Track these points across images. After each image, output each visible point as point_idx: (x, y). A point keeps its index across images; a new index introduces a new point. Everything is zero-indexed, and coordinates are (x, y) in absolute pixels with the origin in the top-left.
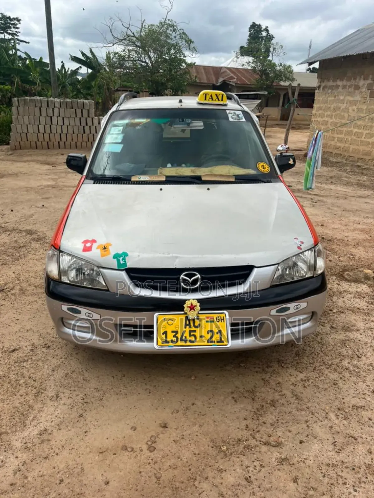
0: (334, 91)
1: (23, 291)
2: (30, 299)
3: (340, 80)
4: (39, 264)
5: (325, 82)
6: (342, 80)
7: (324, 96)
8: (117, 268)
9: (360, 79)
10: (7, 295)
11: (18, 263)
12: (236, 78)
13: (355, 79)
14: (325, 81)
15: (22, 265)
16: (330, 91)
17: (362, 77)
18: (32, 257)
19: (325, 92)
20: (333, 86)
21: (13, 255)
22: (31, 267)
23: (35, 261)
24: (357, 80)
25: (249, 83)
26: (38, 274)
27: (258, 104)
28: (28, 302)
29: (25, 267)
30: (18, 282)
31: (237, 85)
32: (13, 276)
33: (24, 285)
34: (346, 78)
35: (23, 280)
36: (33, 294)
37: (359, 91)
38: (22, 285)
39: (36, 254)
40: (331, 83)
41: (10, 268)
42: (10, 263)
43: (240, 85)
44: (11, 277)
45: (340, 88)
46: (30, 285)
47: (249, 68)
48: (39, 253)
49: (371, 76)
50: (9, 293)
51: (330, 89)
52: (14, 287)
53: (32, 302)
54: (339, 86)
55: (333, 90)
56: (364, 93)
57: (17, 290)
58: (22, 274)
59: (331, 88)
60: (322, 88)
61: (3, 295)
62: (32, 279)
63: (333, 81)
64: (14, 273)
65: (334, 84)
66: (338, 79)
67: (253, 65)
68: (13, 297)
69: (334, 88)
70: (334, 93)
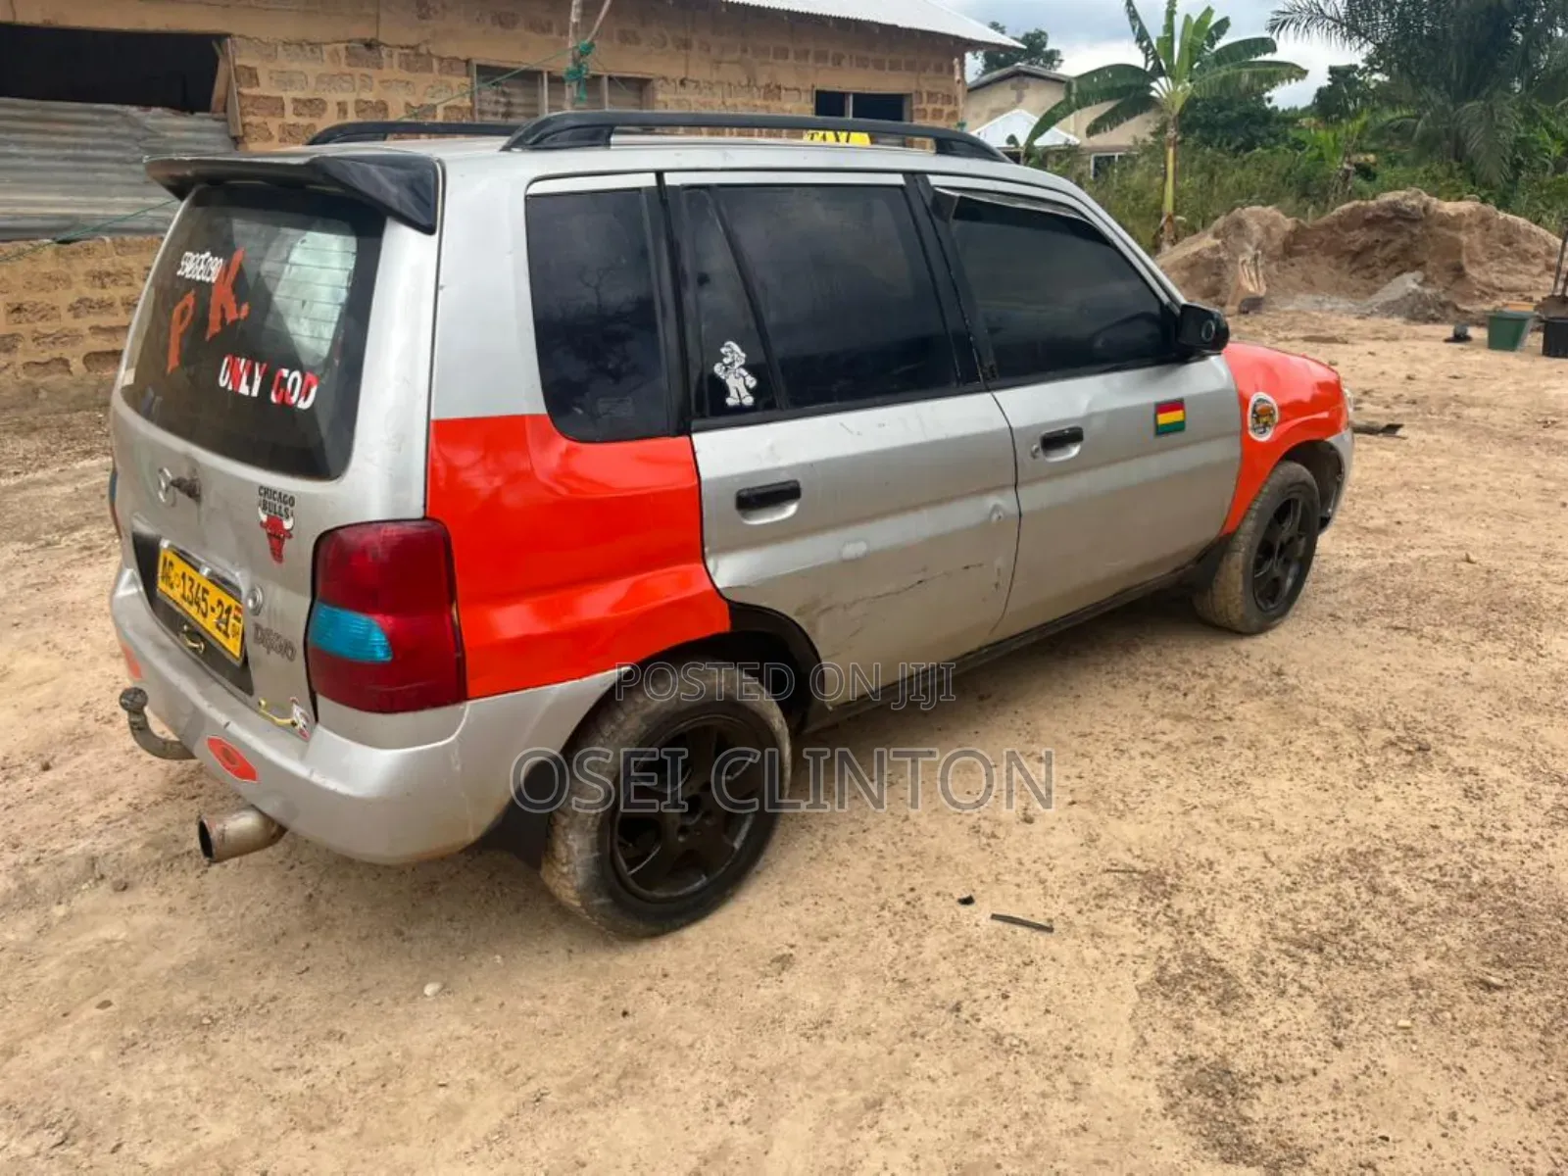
1: (1360, 725)
2: (1342, 701)
4: (1272, 806)
10: (1406, 729)
11: (1357, 839)
15: (1341, 823)
18: (1283, 851)
21: (1374, 890)
22: (1308, 800)
23: (1281, 825)
26: (1294, 762)
28: (1352, 695)
29: (1331, 811)
30: (1370, 760)
32: (1380, 788)
33: (1350, 741)
35: (1351, 756)
36: (1332, 708)
38: (1355, 743)
39: (1259, 860)
41: (1388, 827)
42: (1390, 849)
44: (1391, 788)
46: (1333, 734)
48: (1242, 859)
50: (1402, 734)
52: (1383, 747)
53: (1339, 692)
57: (1378, 736)
58: (1350, 784)
61: (1421, 736)
62: (1318, 753)
64: (1378, 800)
68: (1391, 719)
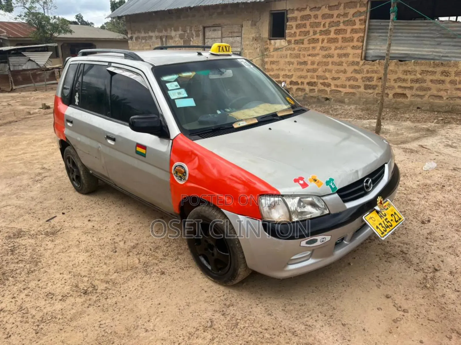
0: (148, 41)
3: (152, 32)
5: (136, 34)
6: (153, 31)
7: (139, 46)
8: (332, 193)
9: (171, 31)
12: (5, 31)
13: (166, 30)
14: (136, 32)
16: (143, 41)
17: (173, 28)
19: (139, 43)
20: (146, 37)
24: (169, 31)
25: (23, 36)
27: (50, 56)
31: (10, 39)
34: (157, 30)
37: (173, 41)
40: (143, 35)
43: (13, 39)
45: (153, 38)
47: (24, 21)
49: (180, 28)
51: (144, 40)
54: (152, 37)
55: (146, 40)
56: (177, 42)
59: (144, 38)
60: (134, 38)
63: (145, 33)
65: (147, 35)
66: (149, 31)
67: (26, 18)
69: (147, 39)
70: (149, 43)
